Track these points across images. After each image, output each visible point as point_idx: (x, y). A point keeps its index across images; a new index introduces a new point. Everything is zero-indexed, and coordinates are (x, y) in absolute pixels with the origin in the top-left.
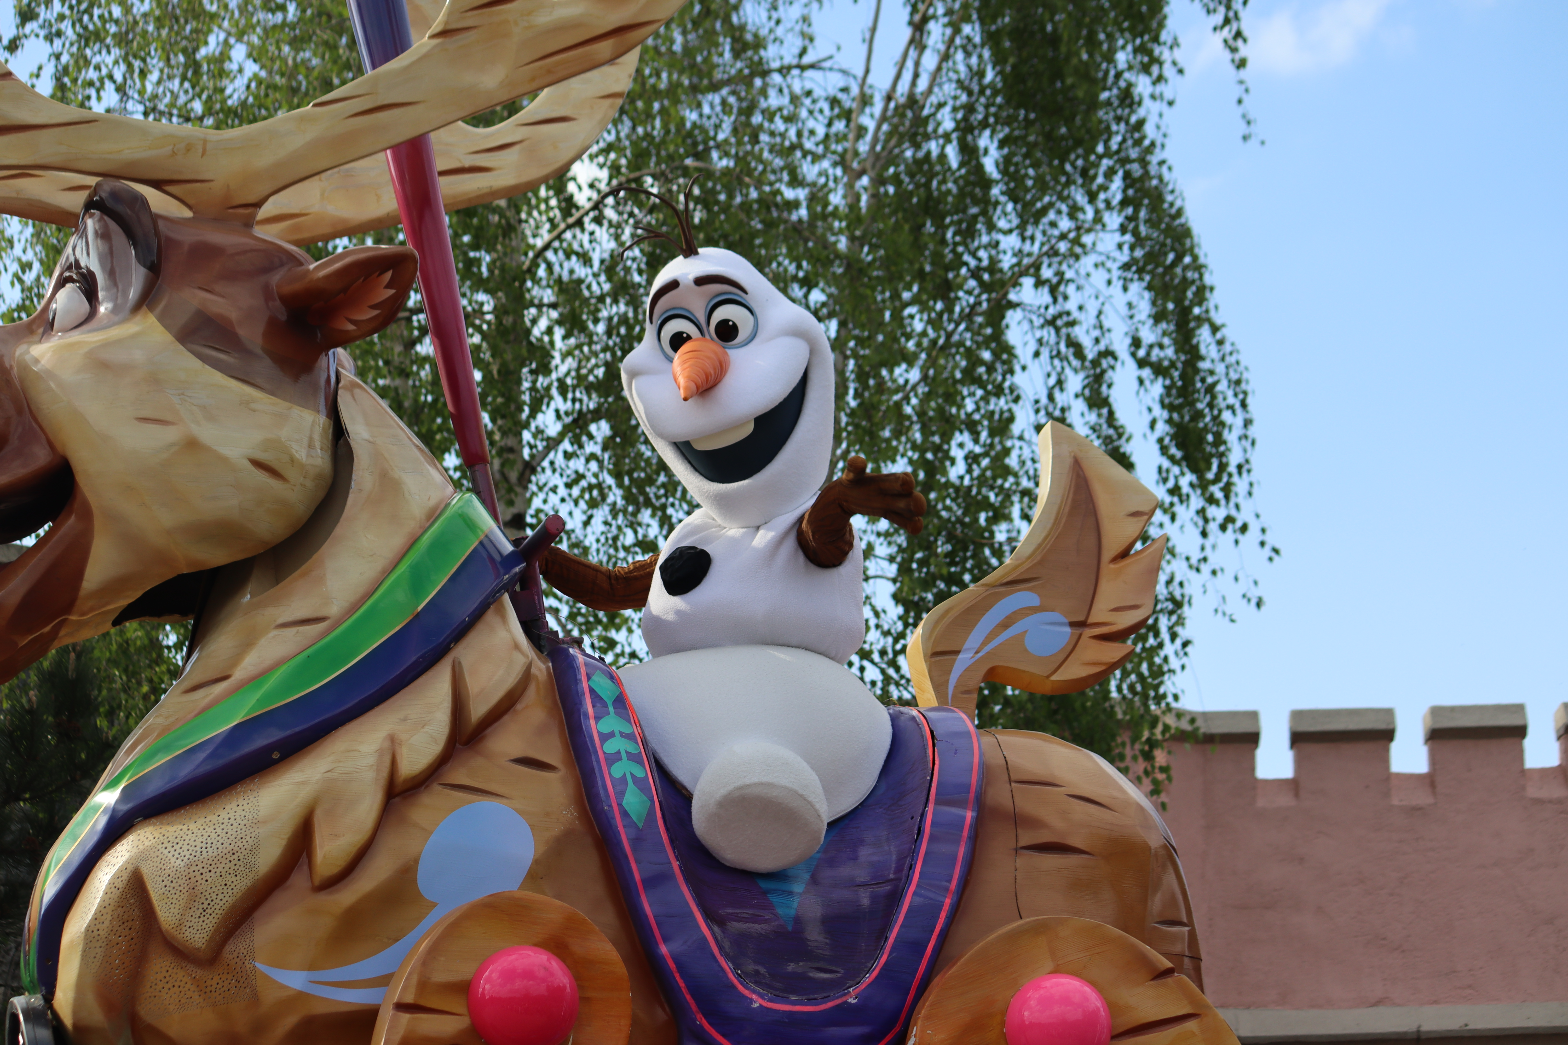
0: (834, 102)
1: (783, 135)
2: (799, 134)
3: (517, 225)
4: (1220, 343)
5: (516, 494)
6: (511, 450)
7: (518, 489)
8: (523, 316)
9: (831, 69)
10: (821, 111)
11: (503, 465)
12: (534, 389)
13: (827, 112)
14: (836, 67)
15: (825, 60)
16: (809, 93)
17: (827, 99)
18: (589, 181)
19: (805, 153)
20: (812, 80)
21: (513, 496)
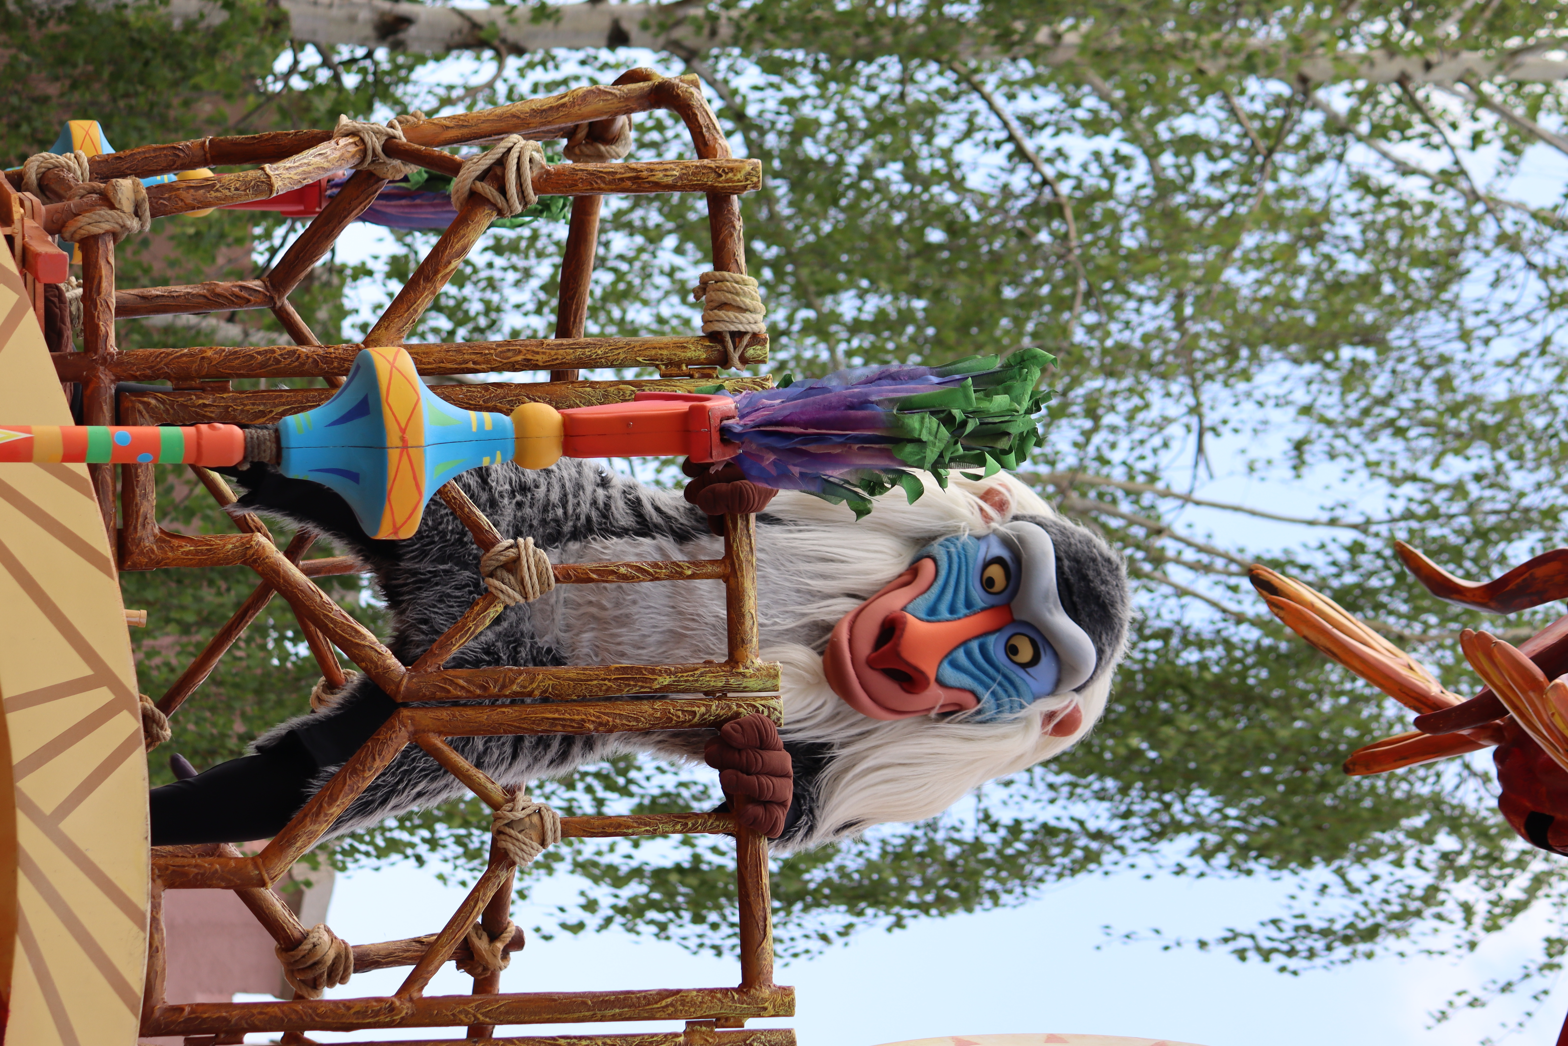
0: (1152, 477)
1: (1112, 408)
2: (1113, 429)
3: (1011, 54)
4: (824, 938)
5: (656, 36)
6: (713, 33)
7: (662, 40)
8: (891, 54)
9: (1195, 477)
10: (1142, 458)
11: (695, 20)
12: (792, 63)
13: (1141, 466)
14: (1197, 484)
15: (1208, 467)
16: (1166, 445)
17: (1156, 467)
18: (1067, 150)
19: (1087, 435)
20: (1182, 450)
21: (654, 30)
